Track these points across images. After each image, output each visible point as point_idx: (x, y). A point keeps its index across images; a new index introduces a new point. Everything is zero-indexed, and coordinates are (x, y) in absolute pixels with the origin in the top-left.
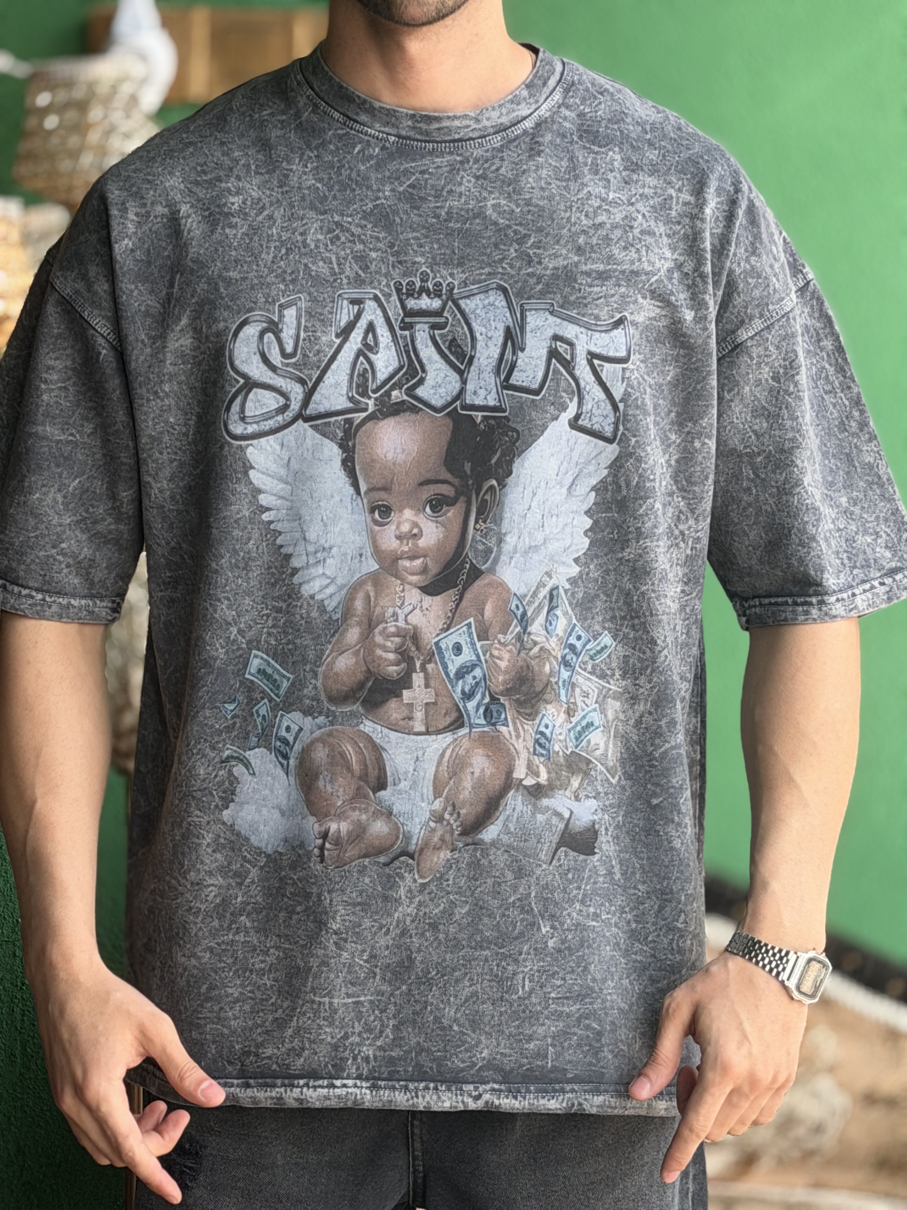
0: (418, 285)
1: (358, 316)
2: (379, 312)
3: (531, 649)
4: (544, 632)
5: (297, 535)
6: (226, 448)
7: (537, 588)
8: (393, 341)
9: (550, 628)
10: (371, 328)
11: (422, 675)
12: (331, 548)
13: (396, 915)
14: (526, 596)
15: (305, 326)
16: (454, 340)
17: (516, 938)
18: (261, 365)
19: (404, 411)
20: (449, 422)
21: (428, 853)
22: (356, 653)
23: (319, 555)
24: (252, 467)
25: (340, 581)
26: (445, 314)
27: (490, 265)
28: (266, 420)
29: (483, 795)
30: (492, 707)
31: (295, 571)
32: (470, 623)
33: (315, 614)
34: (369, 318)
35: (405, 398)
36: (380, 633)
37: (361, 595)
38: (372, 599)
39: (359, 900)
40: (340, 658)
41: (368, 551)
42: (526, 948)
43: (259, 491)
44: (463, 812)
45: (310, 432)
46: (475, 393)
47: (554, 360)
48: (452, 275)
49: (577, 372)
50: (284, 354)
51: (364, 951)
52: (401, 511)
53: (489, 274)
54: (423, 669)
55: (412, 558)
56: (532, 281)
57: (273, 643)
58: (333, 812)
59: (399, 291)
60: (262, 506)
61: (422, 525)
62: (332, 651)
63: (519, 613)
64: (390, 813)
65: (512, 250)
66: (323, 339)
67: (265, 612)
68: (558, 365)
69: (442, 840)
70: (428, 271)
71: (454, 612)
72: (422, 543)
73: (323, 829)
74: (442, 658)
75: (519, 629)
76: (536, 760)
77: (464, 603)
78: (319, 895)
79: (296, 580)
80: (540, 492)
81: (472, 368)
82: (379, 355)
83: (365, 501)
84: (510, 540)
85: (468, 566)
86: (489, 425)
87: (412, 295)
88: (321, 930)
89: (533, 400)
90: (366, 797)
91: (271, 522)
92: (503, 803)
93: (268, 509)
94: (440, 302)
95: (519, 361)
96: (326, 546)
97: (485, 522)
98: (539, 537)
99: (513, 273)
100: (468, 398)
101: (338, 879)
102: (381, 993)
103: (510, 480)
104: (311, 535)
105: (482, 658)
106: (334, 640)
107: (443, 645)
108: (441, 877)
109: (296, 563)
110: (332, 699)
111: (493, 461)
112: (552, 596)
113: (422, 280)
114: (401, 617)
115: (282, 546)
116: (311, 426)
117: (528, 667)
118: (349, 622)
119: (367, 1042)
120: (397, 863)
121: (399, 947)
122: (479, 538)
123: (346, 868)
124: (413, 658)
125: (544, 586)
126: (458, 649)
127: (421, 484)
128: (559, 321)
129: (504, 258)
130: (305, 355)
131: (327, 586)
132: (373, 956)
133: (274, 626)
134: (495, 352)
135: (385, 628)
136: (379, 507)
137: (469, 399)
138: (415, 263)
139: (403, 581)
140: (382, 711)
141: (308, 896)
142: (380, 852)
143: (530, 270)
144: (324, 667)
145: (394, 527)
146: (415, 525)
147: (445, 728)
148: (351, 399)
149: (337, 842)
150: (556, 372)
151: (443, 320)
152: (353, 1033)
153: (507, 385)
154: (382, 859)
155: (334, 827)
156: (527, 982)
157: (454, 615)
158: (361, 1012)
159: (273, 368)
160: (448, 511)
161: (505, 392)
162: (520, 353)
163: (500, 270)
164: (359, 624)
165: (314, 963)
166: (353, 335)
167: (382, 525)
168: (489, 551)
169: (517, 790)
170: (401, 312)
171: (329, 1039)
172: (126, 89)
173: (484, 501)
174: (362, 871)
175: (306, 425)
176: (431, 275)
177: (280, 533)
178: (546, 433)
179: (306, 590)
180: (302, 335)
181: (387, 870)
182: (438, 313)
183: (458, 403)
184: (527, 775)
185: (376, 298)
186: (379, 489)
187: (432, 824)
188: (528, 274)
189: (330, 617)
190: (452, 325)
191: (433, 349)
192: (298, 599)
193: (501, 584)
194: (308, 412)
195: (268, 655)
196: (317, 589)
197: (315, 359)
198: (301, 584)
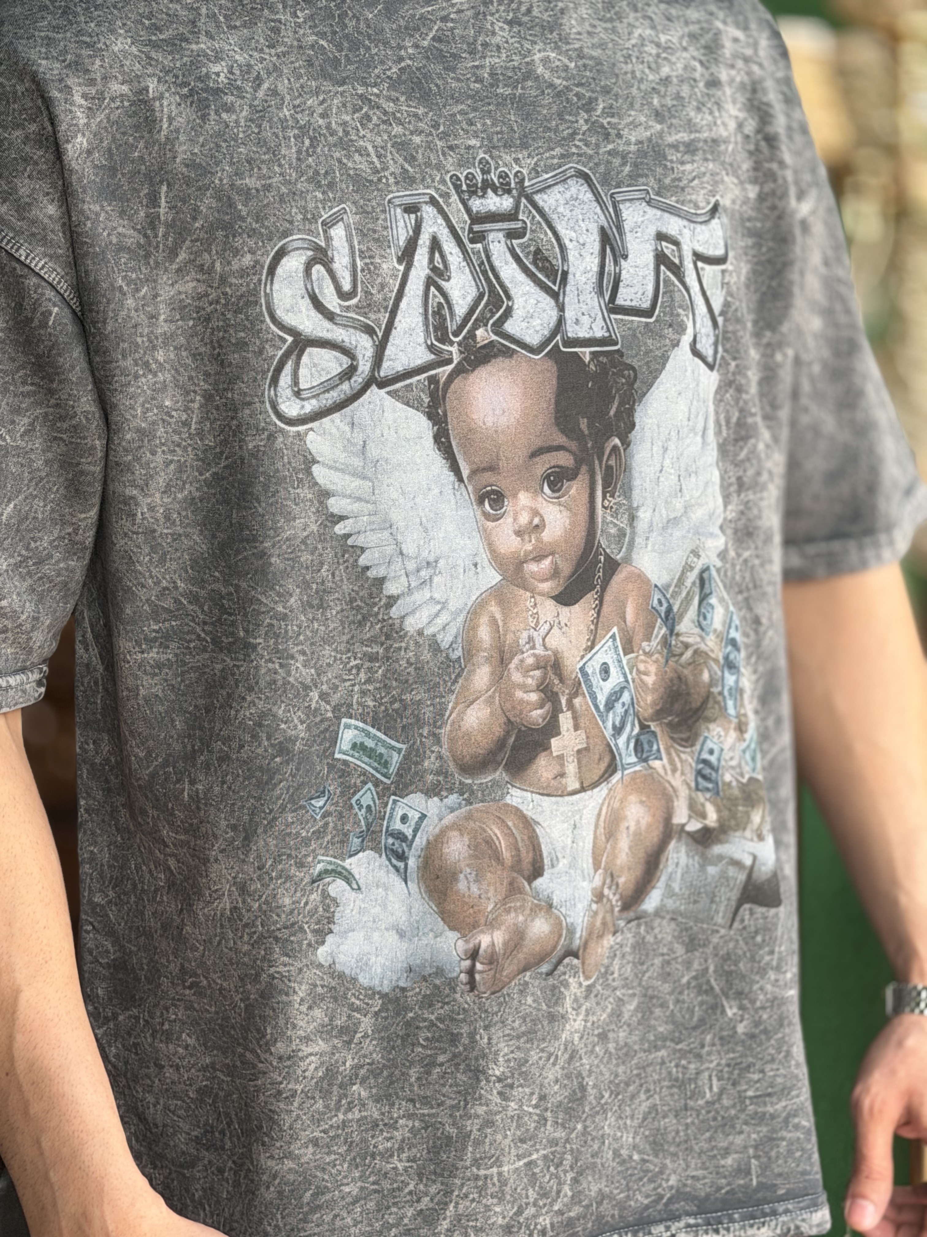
0: (479, 178)
1: (418, 229)
2: (440, 221)
3: (681, 655)
4: (697, 630)
5: (390, 550)
6: (280, 439)
7: (683, 573)
8: (465, 259)
9: (704, 623)
10: (435, 245)
11: (569, 714)
12: (436, 562)
13: (564, 1036)
14: (668, 586)
15: (361, 252)
16: (538, 251)
17: (695, 1028)
18: (313, 313)
19: (495, 356)
20: (551, 365)
21: (592, 944)
22: (490, 701)
23: (423, 573)
24: (315, 461)
25: (453, 605)
26: (521, 217)
27: (559, 144)
28: (328, 391)
29: (641, 855)
30: (642, 737)
31: (392, 600)
32: (614, 634)
33: (426, 656)
34: (431, 230)
35: (494, 337)
36: (517, 668)
37: (484, 620)
38: (500, 623)
39: (523, 1028)
40: (469, 711)
41: (484, 557)
42: (709, 1038)
43: (326, 494)
44: (622, 880)
45: (389, 401)
46: (577, 322)
47: (662, 268)
48: (517, 160)
49: (688, 280)
50: (343, 295)
51: (532, 1094)
52: (515, 496)
53: (562, 156)
54: (570, 705)
55: (538, 558)
56: (617, 161)
57: (371, 704)
58: (482, 921)
59: (457, 187)
60: (333, 515)
61: (542, 512)
62: (456, 704)
63: (663, 610)
64: (550, 906)
65: (581, 122)
66: (385, 266)
67: (353, 663)
68: (668, 273)
69: (604, 924)
70: (487, 157)
71: (596, 621)
72: (547, 535)
73: (471, 945)
74: (590, 686)
75: (664, 630)
76: (701, 797)
77: (606, 609)
78: (472, 1036)
79: (394, 612)
80: (672, 446)
81: (568, 288)
82: (452, 281)
83: (470, 488)
84: (644, 516)
85: (602, 558)
86: (599, 364)
87: (474, 193)
88: (478, 1080)
89: (647, 324)
90: (521, 891)
91: (347, 536)
92: (663, 859)
93: (342, 518)
94: (511, 200)
95: (624, 273)
96: (431, 559)
97: (612, 496)
98: (678, 504)
99: (590, 152)
100: (569, 329)
101: (495, 1009)
102: (554, 1142)
103: (635, 435)
104: (409, 549)
105: (629, 677)
106: (457, 687)
107: (589, 671)
108: (606, 972)
109: (391, 588)
110: (466, 769)
111: (612, 413)
112: (702, 581)
113: (483, 172)
114: (538, 642)
115: (367, 568)
116: (388, 393)
117: (679, 678)
118: (475, 659)
119: (544, 1211)
120: (561, 968)
121: (568, 1076)
122: (609, 518)
123: (505, 991)
124: (557, 694)
125: (692, 568)
126: (605, 671)
127: (534, 455)
128: (659, 213)
129: (575, 133)
130: (367, 293)
131: (437, 615)
132: (543, 1098)
133: (368, 681)
134: (593, 264)
135: (522, 661)
136: (487, 495)
137: (573, 331)
138: (469, 148)
139: (533, 591)
140: (530, 772)
141: (454, 1039)
142: (541, 960)
143: (610, 147)
144: (448, 728)
145: (510, 520)
146: (535, 513)
147: (601, 777)
148: (431, 348)
149: (492, 960)
150: (667, 281)
151: (519, 225)
152: (527, 1204)
153: (613, 308)
154: (545, 968)
155: (484, 940)
156: (715, 1080)
157: (597, 625)
158: (534, 1174)
159: (330, 316)
160: (570, 487)
161: (613, 316)
162: (623, 262)
163: (574, 150)
164: (488, 659)
165: (472, 1126)
166: (417, 257)
167: (496, 519)
168: (622, 534)
169: (679, 839)
170: (466, 217)
171: (500, 1221)
173: (609, 468)
174: (524, 989)
175: (383, 392)
176: (492, 163)
177: (363, 550)
178: (669, 366)
179: (412, 624)
180: (359, 263)
181: (551, 981)
182: (512, 216)
183: (558, 337)
184: (690, 817)
185: (433, 201)
186: (484, 470)
187: (594, 906)
188: (609, 153)
189: (447, 657)
190: (532, 231)
191: (515, 265)
192: (402, 638)
193: (639, 576)
194: (382, 374)
195: (365, 722)
196: (425, 620)
197: (380, 296)
198: (403, 618)
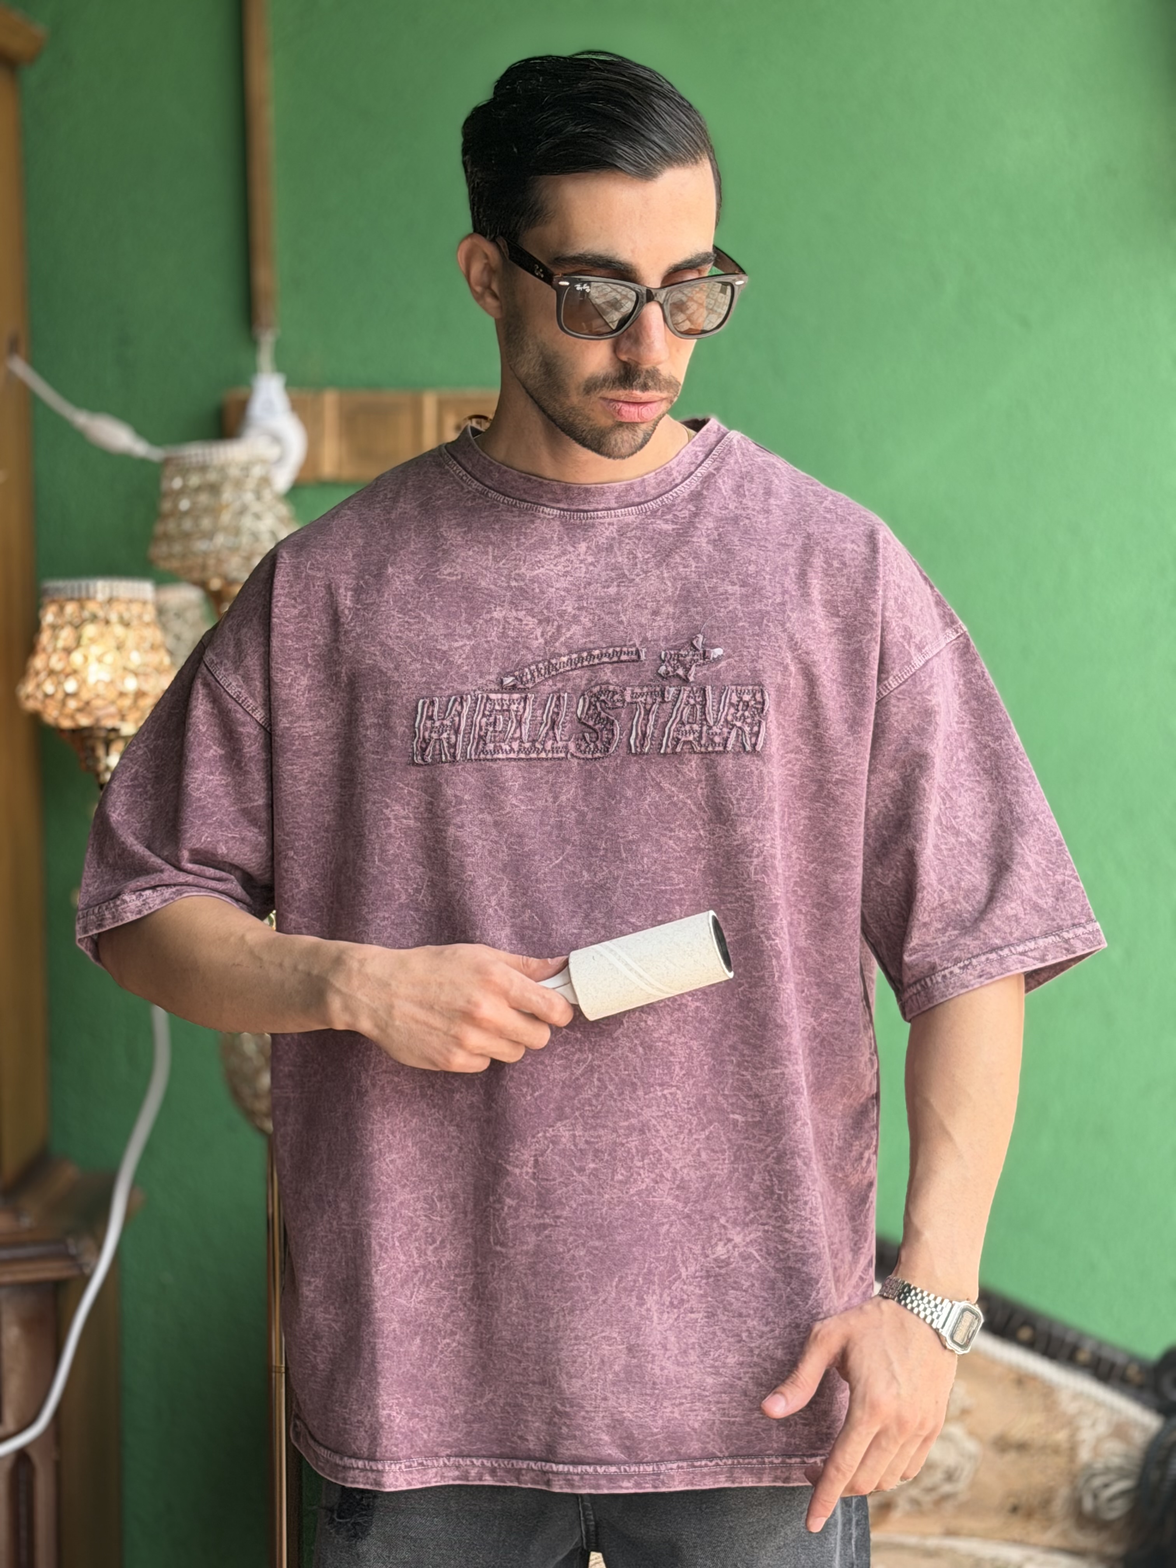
172: (257, 471)
